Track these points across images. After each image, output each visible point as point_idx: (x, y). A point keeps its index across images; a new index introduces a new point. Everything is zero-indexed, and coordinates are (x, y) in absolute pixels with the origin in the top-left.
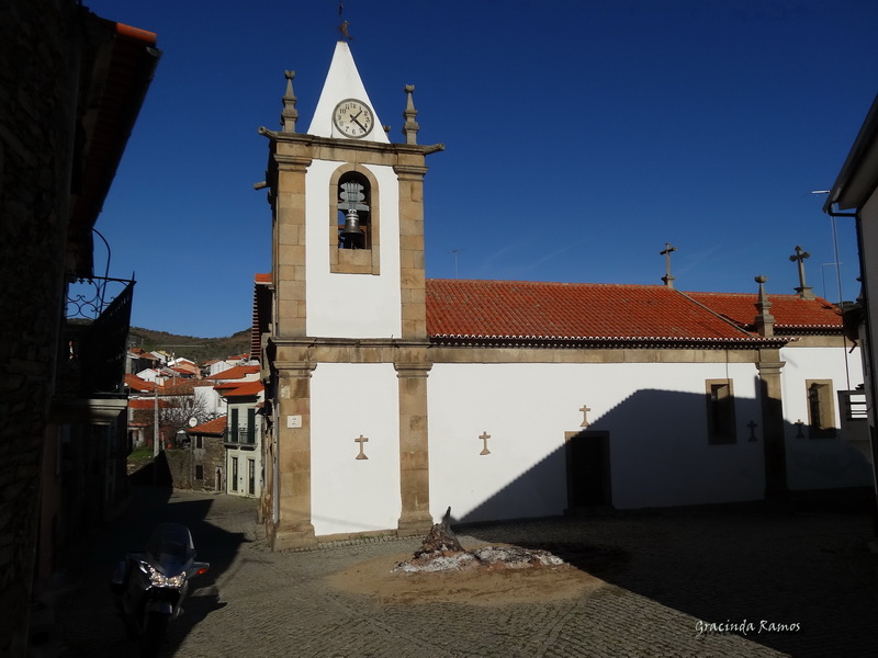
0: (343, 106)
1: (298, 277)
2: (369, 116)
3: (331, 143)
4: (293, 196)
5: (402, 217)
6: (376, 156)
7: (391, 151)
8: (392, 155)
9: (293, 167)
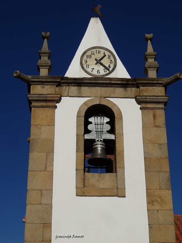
0: (89, 53)
1: (44, 201)
2: (112, 59)
3: (78, 83)
4: (43, 128)
5: (146, 142)
6: (119, 91)
7: (133, 85)
8: (134, 89)
9: (44, 104)
